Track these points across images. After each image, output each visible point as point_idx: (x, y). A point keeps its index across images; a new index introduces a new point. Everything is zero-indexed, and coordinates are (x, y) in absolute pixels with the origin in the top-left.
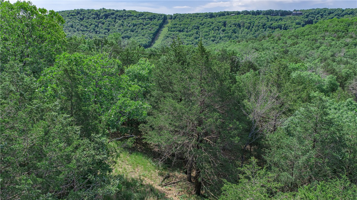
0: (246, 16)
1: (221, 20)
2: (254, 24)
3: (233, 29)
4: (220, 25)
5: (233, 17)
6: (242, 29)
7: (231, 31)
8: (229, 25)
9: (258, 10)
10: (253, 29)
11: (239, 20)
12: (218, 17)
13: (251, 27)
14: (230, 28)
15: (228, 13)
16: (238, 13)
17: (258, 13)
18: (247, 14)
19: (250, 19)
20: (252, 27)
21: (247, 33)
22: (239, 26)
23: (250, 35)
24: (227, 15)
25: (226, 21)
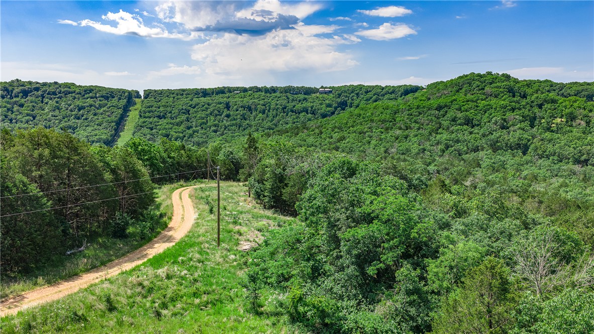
0: (257, 95)
1: (221, 100)
2: (269, 106)
3: (241, 113)
4: (221, 107)
5: (237, 96)
6: (254, 114)
7: (239, 116)
8: (235, 107)
9: (273, 87)
10: (270, 114)
11: (247, 101)
12: (214, 95)
13: (266, 111)
14: (237, 112)
15: (230, 90)
16: (245, 90)
17: (273, 90)
18: (257, 92)
19: (263, 99)
20: (269, 111)
21: (263, 120)
22: (250, 109)
23: (267, 122)
24: (227, 92)
25: (229, 102)
